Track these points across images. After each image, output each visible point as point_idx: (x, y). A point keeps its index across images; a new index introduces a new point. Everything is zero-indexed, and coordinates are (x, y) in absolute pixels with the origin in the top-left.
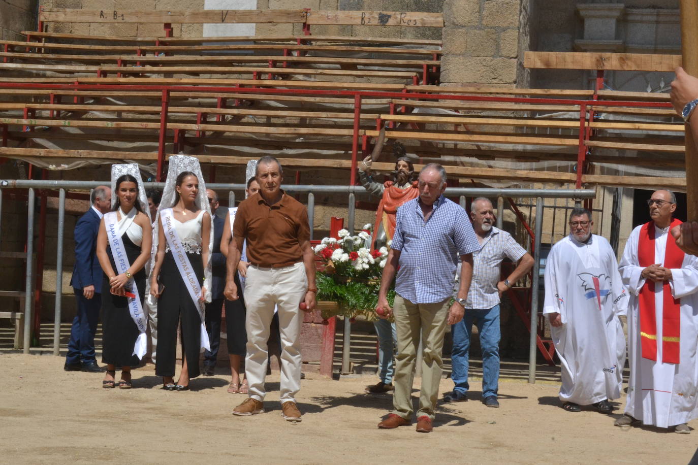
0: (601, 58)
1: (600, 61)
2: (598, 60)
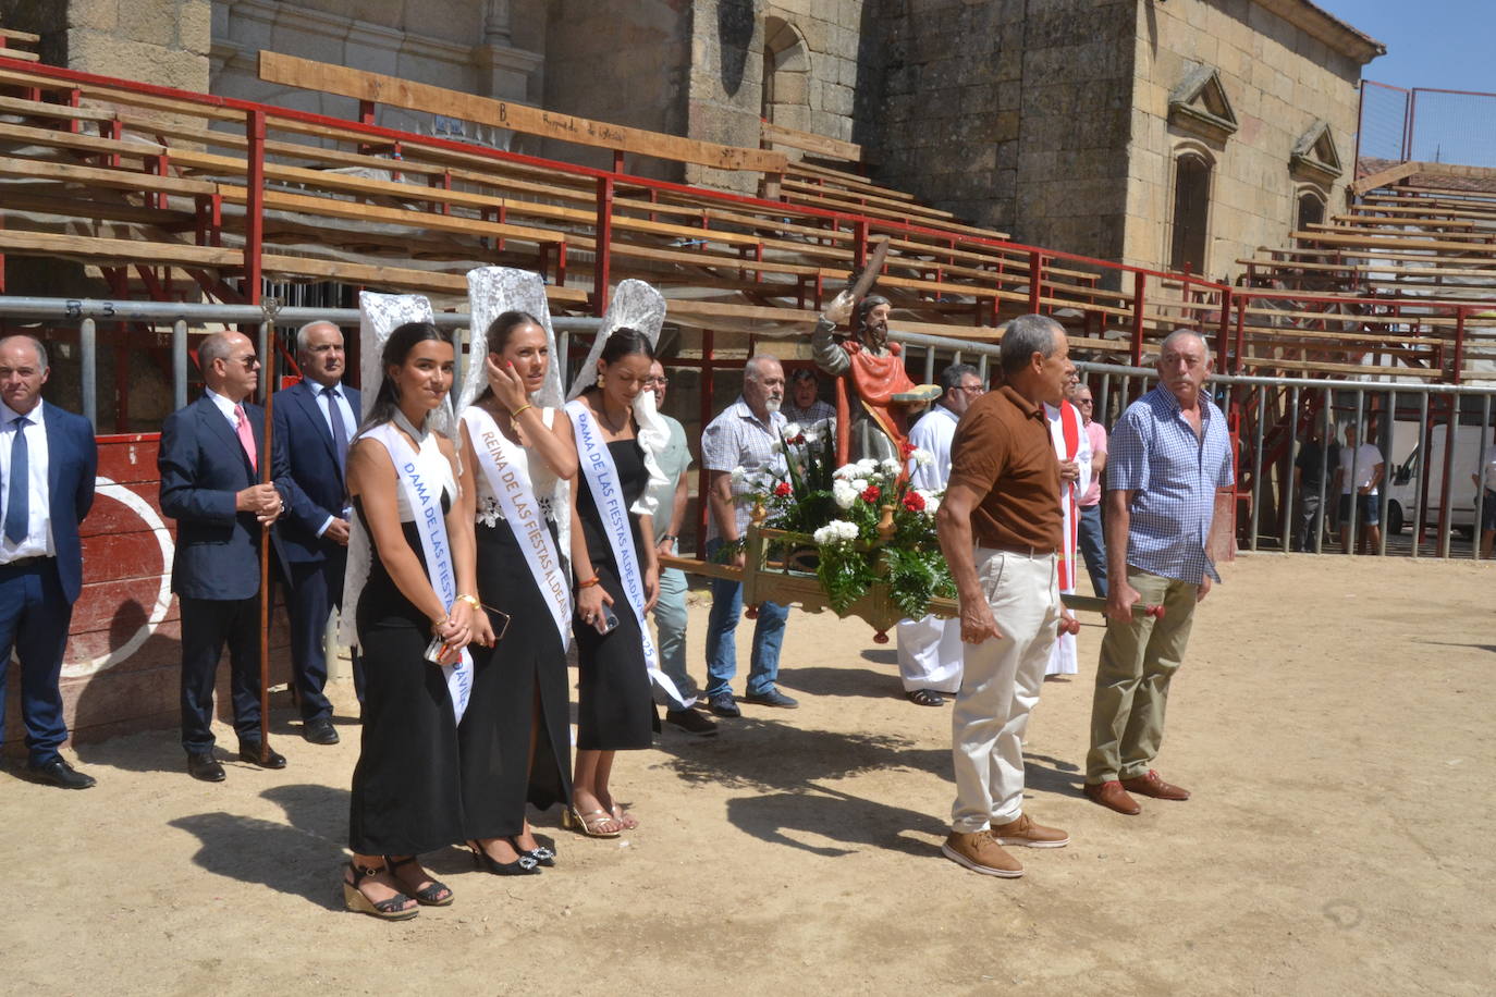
0: (372, 81)
1: (373, 86)
2: (370, 85)
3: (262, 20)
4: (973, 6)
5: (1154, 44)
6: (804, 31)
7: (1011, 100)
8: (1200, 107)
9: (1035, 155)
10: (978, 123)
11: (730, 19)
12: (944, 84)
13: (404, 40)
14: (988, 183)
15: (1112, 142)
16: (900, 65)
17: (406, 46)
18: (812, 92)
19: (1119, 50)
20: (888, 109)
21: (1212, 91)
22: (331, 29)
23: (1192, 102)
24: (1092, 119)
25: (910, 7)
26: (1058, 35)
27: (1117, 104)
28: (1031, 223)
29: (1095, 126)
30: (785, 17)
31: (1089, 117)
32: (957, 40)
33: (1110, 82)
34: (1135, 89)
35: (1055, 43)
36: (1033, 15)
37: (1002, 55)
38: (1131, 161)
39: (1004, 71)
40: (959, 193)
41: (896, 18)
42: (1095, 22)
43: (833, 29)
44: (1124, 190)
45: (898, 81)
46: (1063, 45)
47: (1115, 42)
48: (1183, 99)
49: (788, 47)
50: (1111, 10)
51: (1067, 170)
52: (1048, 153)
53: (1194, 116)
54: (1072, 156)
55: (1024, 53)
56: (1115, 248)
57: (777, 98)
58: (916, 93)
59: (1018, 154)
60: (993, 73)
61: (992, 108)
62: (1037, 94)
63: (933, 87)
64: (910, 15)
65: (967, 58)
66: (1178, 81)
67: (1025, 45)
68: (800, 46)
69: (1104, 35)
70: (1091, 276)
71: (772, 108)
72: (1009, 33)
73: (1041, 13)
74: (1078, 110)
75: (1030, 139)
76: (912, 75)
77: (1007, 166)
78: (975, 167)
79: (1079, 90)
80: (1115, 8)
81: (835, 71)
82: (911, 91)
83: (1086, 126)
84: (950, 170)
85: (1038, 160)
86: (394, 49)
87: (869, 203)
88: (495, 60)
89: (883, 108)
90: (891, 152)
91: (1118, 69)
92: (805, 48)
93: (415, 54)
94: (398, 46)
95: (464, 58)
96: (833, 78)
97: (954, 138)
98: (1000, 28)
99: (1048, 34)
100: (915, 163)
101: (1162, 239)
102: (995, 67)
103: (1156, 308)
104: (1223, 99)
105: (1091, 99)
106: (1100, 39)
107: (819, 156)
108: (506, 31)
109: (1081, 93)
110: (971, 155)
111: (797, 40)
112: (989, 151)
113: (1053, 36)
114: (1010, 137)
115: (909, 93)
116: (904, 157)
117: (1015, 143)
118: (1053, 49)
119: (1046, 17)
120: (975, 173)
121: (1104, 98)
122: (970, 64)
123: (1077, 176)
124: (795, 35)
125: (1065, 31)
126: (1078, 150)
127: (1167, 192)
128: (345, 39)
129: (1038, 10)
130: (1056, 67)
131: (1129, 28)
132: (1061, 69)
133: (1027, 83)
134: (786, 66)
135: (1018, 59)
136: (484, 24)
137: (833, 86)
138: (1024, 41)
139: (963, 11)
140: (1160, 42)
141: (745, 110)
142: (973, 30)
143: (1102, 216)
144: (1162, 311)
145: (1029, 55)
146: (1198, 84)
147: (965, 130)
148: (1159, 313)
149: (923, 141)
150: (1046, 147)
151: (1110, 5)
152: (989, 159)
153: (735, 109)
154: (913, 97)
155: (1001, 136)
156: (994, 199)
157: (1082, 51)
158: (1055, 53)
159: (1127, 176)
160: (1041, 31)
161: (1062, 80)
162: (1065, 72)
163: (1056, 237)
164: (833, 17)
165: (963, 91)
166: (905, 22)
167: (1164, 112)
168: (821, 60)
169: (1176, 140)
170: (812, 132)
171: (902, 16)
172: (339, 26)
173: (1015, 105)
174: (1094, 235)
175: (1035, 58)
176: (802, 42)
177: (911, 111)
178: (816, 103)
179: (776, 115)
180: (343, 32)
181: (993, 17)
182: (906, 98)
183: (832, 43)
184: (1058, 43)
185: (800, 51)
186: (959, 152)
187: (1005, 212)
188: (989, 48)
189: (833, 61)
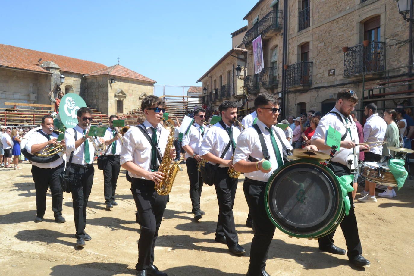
5: (111, 88)
8: (120, 94)
10: (94, 96)
12: (91, 91)
15: (107, 99)
16: (86, 89)
19: (107, 89)
21: (122, 92)
23: (118, 94)
25: (87, 82)
27: (107, 95)
30: (70, 85)
31: (104, 96)
32: (92, 86)
33: (106, 93)
34: (109, 94)
38: (109, 101)
39: (97, 90)
42: (105, 86)
45: (86, 91)
48: (116, 94)
54: (103, 101)
60: (95, 91)
61: (96, 95)
66: (116, 92)
75: (99, 99)
77: (97, 102)
78: (94, 102)
82: (87, 92)
83: (104, 98)
84: (92, 102)
96: (77, 91)
98: (96, 85)
101: (115, 110)
104: (124, 93)
106: (105, 88)
108: (32, 92)
111: (72, 87)
114: (97, 98)
119: (100, 85)
122: (93, 89)
123: (104, 103)
125: (102, 86)
127: (116, 104)
131: (108, 87)
133: (99, 92)
134: (71, 90)
138: (98, 87)
139: (92, 83)
140: (112, 88)
146: (119, 92)
150: (101, 100)
152: (95, 101)
156: (96, 105)
158: (101, 89)
159: (108, 103)
161: (102, 92)
164: (77, 84)
165: (93, 92)
166: (87, 84)
167: (114, 95)
168: (75, 89)
169: (116, 98)
173: (98, 94)
175: (99, 89)
181: (95, 84)
182: (87, 93)
183: (77, 87)
184: (101, 88)
185: (72, 88)
186: (92, 100)
187: (97, 107)
188: (95, 88)
189: (77, 89)
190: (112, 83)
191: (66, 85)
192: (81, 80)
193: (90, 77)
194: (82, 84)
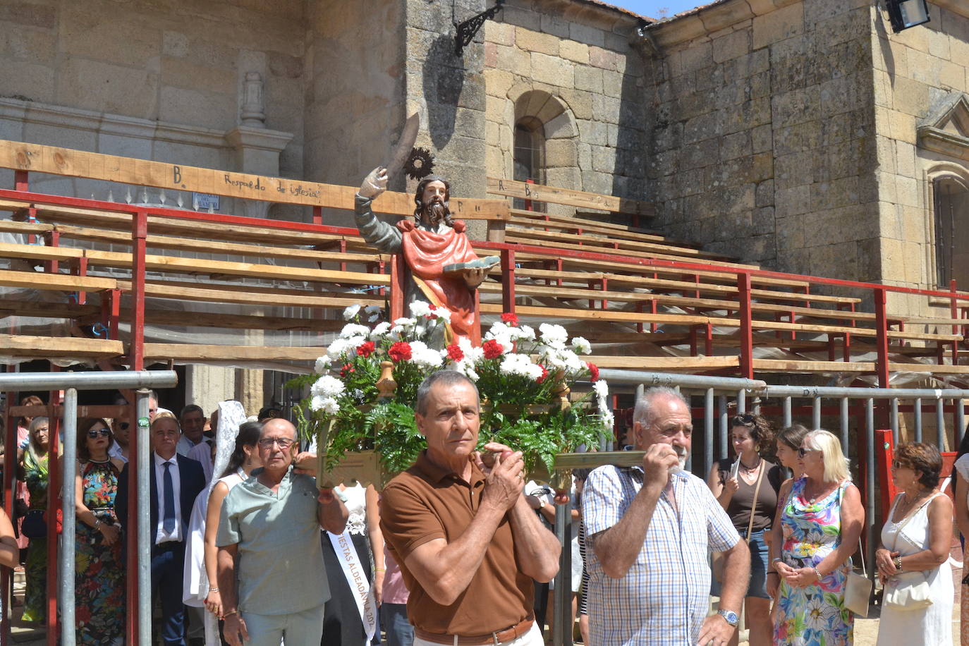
0: (26, 151)
1: (23, 155)
2: (20, 154)
3: (13, 118)
4: (723, 63)
5: (892, 74)
6: (570, 101)
7: (764, 143)
8: (951, 130)
9: (790, 190)
10: (736, 167)
11: (447, 81)
12: (704, 137)
13: (157, 129)
14: (749, 221)
15: (860, 169)
16: (665, 125)
17: (160, 134)
18: (581, 155)
19: (858, 83)
20: (657, 165)
21: (962, 114)
22: (82, 123)
23: (942, 127)
24: (839, 150)
25: (670, 73)
26: (801, 77)
27: (861, 133)
28: (792, 255)
29: (843, 155)
30: (548, 90)
31: (835, 149)
32: (712, 95)
33: (853, 114)
34: (877, 117)
35: (798, 86)
36: (776, 63)
37: (752, 103)
38: (880, 185)
39: (755, 117)
40: (724, 234)
41: (658, 84)
42: (833, 60)
43: (599, 99)
44: (877, 214)
45: (664, 140)
46: (806, 86)
47: (854, 75)
48: (931, 123)
49: (556, 116)
50: (847, 47)
51: (821, 202)
52: (802, 188)
53: (945, 139)
54: (824, 187)
55: (771, 98)
56: (874, 270)
57: (548, 163)
58: (680, 147)
59: (775, 192)
60: (745, 121)
61: (747, 153)
62: (786, 133)
63: (695, 140)
64: (670, 79)
65: (722, 110)
66: (925, 107)
67: (771, 91)
68: (566, 114)
69: (843, 71)
70: (850, 300)
71: (545, 173)
72: (756, 83)
73: (784, 59)
74: (825, 143)
75: (784, 176)
76: (675, 132)
77: (768, 204)
78: (736, 209)
79: (824, 125)
80: (851, 44)
81: (604, 135)
83: (834, 158)
84: (715, 213)
85: (793, 195)
86: (147, 138)
87: (621, 247)
88: (244, 140)
89: (653, 165)
90: (663, 203)
91: (859, 100)
92: (571, 117)
93: (171, 141)
94: (151, 134)
95: (219, 142)
96: (602, 141)
97: (716, 184)
98: (748, 80)
99: (791, 78)
100: (684, 211)
101: (924, 260)
102: (747, 115)
103: (924, 325)
105: (837, 132)
106: (839, 75)
107: (593, 212)
108: (261, 116)
109: (826, 128)
110: (732, 197)
111: (563, 110)
112: (748, 192)
113: (796, 79)
114: (765, 177)
115: (675, 148)
116: (674, 207)
117: (770, 182)
118: (797, 91)
119: (789, 63)
120: (738, 214)
121: (849, 130)
122: (725, 115)
123: (830, 206)
124: (561, 106)
125: (807, 73)
126: (829, 180)
127: (925, 213)
128: (98, 131)
129: (781, 58)
130: (802, 106)
131: (866, 60)
132: (807, 108)
133: (777, 125)
134: (556, 134)
135: (767, 106)
136: (240, 111)
137: (602, 148)
138: (771, 88)
139: (715, 69)
140: (899, 71)
141: (469, 164)
142: (725, 85)
143: (858, 241)
144: (931, 329)
145: (776, 99)
146: (946, 109)
147: (725, 176)
148: (927, 331)
149: (689, 190)
150: (799, 182)
151: (847, 43)
152: (748, 200)
153: (458, 163)
154: (679, 152)
155: (757, 177)
156: (756, 236)
157: (824, 88)
158: (799, 94)
159: (879, 200)
160: (785, 77)
161: (808, 119)
162: (810, 110)
163: (816, 266)
164: (597, 87)
165: (721, 140)
166: (666, 86)
167: (912, 137)
168: (589, 126)
169: (929, 164)
170: (583, 190)
171: (663, 82)
172: (90, 119)
173: (768, 146)
174: (852, 261)
175: (781, 101)
176: (568, 111)
177: (677, 164)
178: (585, 163)
179: (549, 178)
180: (95, 125)
181: (742, 70)
182: (672, 153)
183: (598, 111)
184: (802, 85)
185: (568, 120)
186: (722, 197)
187: (766, 247)
188: (740, 99)
189: (600, 125)
190: (899, 26)
191: (525, 88)
192: (621, 63)
193: (697, 26)
194: (631, 95)
